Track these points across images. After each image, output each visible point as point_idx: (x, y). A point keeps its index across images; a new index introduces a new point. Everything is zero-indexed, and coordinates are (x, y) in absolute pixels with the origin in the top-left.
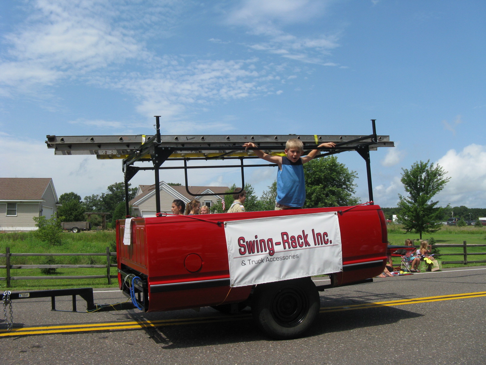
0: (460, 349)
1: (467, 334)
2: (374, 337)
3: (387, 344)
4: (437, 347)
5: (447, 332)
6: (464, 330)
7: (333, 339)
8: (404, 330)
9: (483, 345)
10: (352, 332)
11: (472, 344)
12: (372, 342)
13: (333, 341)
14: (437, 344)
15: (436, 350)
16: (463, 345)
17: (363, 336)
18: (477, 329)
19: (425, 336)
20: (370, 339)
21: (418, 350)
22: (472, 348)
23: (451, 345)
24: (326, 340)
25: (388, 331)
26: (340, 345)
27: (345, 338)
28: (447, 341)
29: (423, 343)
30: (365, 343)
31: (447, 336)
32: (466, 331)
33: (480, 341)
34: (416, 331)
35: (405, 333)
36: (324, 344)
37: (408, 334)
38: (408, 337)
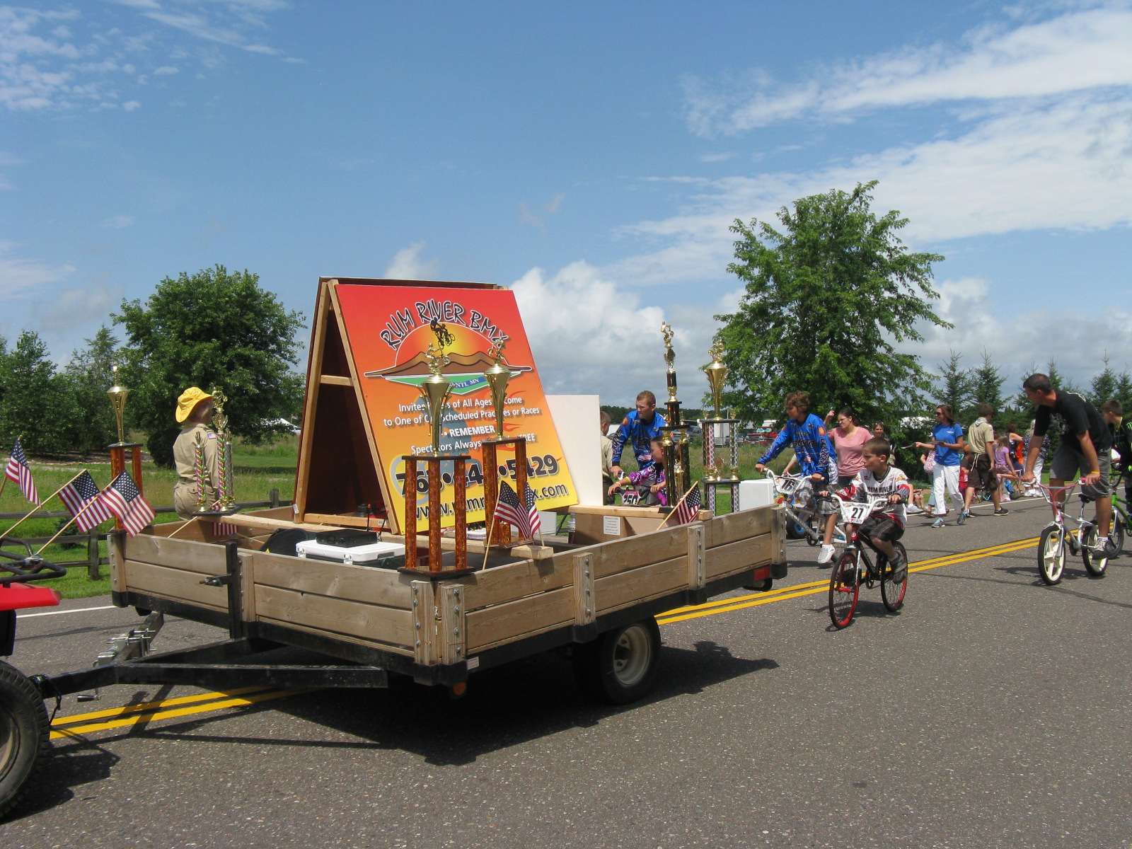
0: (515, 825)
1: (533, 769)
2: (288, 805)
3: (322, 830)
4: (459, 824)
5: (486, 770)
6: (527, 759)
7: (169, 823)
8: (375, 769)
9: (573, 806)
10: (229, 790)
11: (548, 805)
12: (282, 825)
13: (167, 831)
14: (458, 815)
15: (453, 840)
17: (259, 804)
18: (559, 750)
19: (430, 788)
20: (276, 813)
21: (407, 844)
22: (545, 819)
23: (492, 815)
24: (144, 831)
25: (331, 779)
27: (203, 815)
28: (485, 801)
29: (420, 816)
30: (261, 829)
31: (484, 785)
32: (534, 760)
33: (566, 792)
34: (406, 772)
35: (377, 782)
37: (385, 783)
38: (383, 795)
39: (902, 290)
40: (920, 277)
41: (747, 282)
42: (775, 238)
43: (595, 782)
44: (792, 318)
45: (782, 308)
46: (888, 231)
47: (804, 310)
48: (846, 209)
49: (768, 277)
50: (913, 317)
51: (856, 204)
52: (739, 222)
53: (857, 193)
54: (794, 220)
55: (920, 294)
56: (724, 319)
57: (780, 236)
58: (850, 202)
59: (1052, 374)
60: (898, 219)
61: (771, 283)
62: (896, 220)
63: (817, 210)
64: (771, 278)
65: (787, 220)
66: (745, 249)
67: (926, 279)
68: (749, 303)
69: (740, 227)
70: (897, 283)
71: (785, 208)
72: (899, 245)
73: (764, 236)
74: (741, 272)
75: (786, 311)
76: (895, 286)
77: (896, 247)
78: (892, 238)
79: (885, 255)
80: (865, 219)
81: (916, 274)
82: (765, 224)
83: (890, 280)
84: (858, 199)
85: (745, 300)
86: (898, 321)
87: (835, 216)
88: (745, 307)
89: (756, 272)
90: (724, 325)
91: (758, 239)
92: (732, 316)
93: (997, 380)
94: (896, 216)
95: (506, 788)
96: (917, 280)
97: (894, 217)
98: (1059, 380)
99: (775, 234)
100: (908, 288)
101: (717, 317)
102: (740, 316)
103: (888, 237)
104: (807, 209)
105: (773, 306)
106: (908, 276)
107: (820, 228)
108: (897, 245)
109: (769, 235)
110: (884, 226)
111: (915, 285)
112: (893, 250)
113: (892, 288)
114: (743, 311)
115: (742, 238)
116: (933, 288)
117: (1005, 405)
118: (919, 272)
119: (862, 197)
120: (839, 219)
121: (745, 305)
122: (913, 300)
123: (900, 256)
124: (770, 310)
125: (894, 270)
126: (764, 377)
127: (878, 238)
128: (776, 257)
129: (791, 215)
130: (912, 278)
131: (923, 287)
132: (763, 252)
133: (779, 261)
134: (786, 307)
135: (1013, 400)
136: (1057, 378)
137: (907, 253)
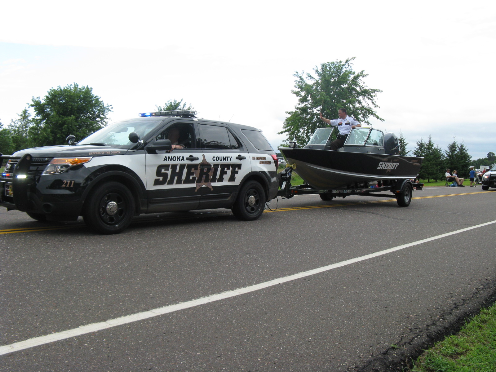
12: (56, 254)
14: (112, 254)
16: (134, 254)
17: (50, 250)
26: (23, 257)
29: (100, 254)
36: (8, 256)
39: (364, 104)
40: (372, 98)
41: (299, 98)
42: (312, 79)
43: (162, 249)
44: (318, 114)
45: (313, 109)
46: (360, 78)
47: (322, 110)
48: (342, 68)
49: (308, 96)
50: (368, 116)
51: (346, 66)
52: (297, 73)
53: (347, 61)
54: (320, 72)
55: (371, 106)
56: (289, 113)
57: (314, 79)
58: (344, 65)
59: (430, 142)
60: (364, 73)
61: (309, 98)
62: (363, 74)
63: (330, 68)
64: (310, 96)
65: (317, 71)
66: (299, 84)
67: (374, 100)
68: (299, 106)
69: (297, 74)
70: (362, 101)
71: (317, 67)
72: (364, 85)
73: (308, 78)
74: (297, 94)
75: (315, 111)
76: (361, 102)
77: (363, 86)
78: (361, 81)
79: (358, 89)
80: (350, 73)
81: (370, 97)
82: (308, 74)
83: (359, 99)
84: (347, 64)
85: (298, 105)
86: (361, 117)
87: (337, 71)
88: (297, 108)
89: (303, 94)
90: (289, 116)
91: (305, 80)
92: (293, 112)
93: (405, 144)
94: (364, 72)
95: (131, 249)
96: (370, 100)
97: (363, 72)
98: (433, 145)
99: (312, 78)
100: (366, 103)
101: (287, 112)
102: (296, 112)
103: (360, 81)
104: (326, 67)
105: (310, 108)
106: (367, 97)
107: (331, 76)
108: (363, 85)
109: (310, 78)
110: (358, 76)
111: (369, 102)
112: (361, 87)
113: (360, 102)
114: (296, 110)
115: (299, 80)
116: (376, 104)
117: (408, 154)
118: (372, 96)
119: (349, 64)
120: (339, 72)
121: (297, 107)
122: (369, 108)
123: (364, 89)
124: (308, 110)
125: (362, 95)
126: (305, 138)
127: (355, 82)
128: (312, 87)
129: (319, 70)
130: (369, 98)
131: (373, 103)
132: (306, 85)
133: (313, 89)
134: (315, 109)
135: (412, 152)
136: (432, 144)
137: (367, 88)
